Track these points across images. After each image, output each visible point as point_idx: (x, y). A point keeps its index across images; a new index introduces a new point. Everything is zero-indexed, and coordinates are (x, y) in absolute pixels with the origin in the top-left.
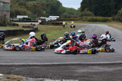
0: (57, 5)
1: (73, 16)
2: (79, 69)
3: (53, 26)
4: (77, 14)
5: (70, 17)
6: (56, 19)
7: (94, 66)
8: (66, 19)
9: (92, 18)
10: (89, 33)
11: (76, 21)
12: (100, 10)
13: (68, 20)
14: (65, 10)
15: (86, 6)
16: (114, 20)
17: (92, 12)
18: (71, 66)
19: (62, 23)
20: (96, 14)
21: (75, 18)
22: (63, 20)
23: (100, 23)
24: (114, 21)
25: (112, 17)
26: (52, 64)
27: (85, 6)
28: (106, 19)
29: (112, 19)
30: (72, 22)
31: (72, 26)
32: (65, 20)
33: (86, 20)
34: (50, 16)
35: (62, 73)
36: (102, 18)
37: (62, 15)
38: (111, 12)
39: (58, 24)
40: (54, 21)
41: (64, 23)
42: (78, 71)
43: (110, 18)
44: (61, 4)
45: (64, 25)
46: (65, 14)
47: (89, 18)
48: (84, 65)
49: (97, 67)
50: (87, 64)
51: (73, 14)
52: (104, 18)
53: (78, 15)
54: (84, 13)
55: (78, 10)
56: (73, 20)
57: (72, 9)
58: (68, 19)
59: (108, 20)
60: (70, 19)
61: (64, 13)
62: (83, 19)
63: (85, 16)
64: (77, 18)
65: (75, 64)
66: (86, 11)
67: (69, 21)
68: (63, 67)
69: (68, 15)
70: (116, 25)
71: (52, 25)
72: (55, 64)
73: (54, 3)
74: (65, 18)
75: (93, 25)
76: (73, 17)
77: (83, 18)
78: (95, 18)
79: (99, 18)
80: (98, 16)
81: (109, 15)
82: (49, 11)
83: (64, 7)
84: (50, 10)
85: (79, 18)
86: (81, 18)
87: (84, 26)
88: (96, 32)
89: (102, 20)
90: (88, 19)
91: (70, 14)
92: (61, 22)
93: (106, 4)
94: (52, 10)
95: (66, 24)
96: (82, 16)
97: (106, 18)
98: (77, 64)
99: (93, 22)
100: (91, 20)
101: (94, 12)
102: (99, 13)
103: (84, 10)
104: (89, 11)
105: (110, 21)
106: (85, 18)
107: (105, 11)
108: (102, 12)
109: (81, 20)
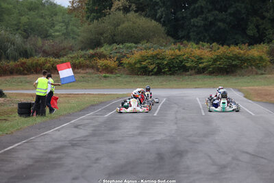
1: (47, 45)
4: (66, 35)
5: (26, 54)
8: (4, 63)
9: (150, 52)
17: (154, 17)
20: (177, 32)
25: (270, 42)
28: (237, 57)
29: (270, 53)
33: (120, 64)
36: (214, 55)
38: (263, 18)
43: (257, 51)
47: (137, 53)
51: (46, 36)
52: (223, 50)
54: (106, 24)
58: (12, 63)
59: (247, 60)
60: (29, 61)
62: (101, 62)
63: (112, 41)
66: (121, 14)
67: (22, 78)
69: (18, 39)
76: (46, 54)
77: (102, 56)
78: (170, 51)
80: (189, 39)
81: (251, 31)
85: (77, 55)
86: (92, 56)
89: (215, 61)
90: (132, 60)
91: (26, 37)
96: (98, 44)
97: (235, 50)
99: (161, 79)
100: (147, 67)
101: (164, 16)
102: (192, 23)
103: (105, 8)
104: (136, 11)
105: (258, 68)
106: (112, 55)
107: (229, 11)
108: (215, 19)
109: (92, 67)
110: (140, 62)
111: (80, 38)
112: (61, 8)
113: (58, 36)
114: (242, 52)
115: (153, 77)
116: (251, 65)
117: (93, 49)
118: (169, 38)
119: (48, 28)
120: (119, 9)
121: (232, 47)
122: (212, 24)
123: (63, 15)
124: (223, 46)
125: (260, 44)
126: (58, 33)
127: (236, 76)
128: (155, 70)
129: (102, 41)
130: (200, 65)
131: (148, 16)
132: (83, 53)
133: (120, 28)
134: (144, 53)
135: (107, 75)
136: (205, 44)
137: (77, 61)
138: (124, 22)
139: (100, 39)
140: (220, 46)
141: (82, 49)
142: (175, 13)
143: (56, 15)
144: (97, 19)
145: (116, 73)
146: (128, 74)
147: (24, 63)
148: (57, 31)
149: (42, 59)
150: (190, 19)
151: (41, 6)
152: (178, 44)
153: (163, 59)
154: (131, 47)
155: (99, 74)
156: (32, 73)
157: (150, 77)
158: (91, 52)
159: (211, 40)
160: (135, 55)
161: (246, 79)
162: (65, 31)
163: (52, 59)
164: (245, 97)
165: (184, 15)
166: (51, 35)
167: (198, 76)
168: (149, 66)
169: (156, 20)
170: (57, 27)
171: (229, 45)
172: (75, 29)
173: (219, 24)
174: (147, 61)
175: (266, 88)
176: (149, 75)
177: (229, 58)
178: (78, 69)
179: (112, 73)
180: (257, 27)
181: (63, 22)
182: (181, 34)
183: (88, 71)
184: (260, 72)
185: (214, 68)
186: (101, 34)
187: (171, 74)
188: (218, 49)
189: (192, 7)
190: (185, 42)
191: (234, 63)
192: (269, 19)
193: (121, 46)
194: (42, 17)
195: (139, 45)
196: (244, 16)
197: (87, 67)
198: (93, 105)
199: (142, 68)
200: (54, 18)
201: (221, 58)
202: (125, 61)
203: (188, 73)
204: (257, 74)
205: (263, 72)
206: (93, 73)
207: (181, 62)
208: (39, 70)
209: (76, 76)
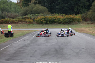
1: (10, 15)
4: (15, 11)
9: (44, 17)
10: (39, 45)
11: (14, 24)
12: (60, 1)
16: (85, 20)
17: (44, 6)
21: (13, 18)
23: (60, 25)
24: (85, 22)
25: (82, 14)
28: (71, 19)
29: (82, 17)
33: (34, 21)
36: (64, 18)
43: (78, 17)
47: (39, 17)
51: (9, 12)
53: (18, 13)
54: (29, 8)
55: (18, 3)
60: (4, 20)
62: (28, 20)
63: (31, 13)
64: (16, 19)
70: (89, 30)
76: (9, 17)
77: (28, 18)
78: (50, 16)
80: (56, 13)
81: (76, 10)
85: (20, 18)
86: (24, 18)
87: (30, 33)
88: (53, 44)
89: (64, 20)
90: (37, 19)
91: (2, 12)
96: (26, 14)
97: (71, 16)
99: (47, 25)
100: (42, 22)
101: (48, 5)
102: (57, 8)
103: (28, 3)
104: (38, 4)
105: (78, 22)
106: (31, 18)
107: (68, 4)
108: (64, 6)
109: (25, 22)
110: (40, 20)
111: (20, 12)
112: (13, 3)
113: (12, 12)
114: (73, 17)
115: (44, 25)
116: (76, 21)
117: (25, 16)
118: (49, 12)
119: (9, 9)
120: (33, 3)
121: (70, 15)
122: (63, 8)
123: (14, 5)
124: (67, 15)
125: (78, 14)
126: (12, 11)
127: (71, 24)
128: (45, 23)
129: (28, 13)
130: (60, 21)
131: (42, 5)
132: (22, 17)
133: (33, 9)
134: (41, 17)
135: (30, 24)
136: (61, 14)
137: (20, 20)
138: (35, 7)
139: (27, 13)
140: (66, 15)
141: (21, 16)
142: (51, 4)
143: (12, 5)
144: (26, 6)
145: (32, 24)
146: (36, 24)
147: (3, 20)
148: (12, 10)
149: (9, 19)
150: (56, 6)
151: (7, 2)
152: (52, 14)
153: (48, 19)
154: (37, 15)
155: (27, 24)
156: (5, 24)
157: (43, 25)
158: (24, 17)
159: (63, 13)
160: (38, 18)
161: (74, 25)
162: (15, 10)
163: (12, 19)
164: (75, 31)
165: (54, 5)
166: (10, 12)
167: (59, 25)
168: (43, 21)
169: (45, 6)
170: (12, 9)
171: (69, 15)
172: (18, 9)
173: (65, 8)
174: (42, 20)
175: (81, 28)
176: (43, 24)
177: (69, 19)
178: (20, 22)
179: (31, 23)
180: (77, 9)
181: (14, 7)
182: (53, 11)
183: (23, 23)
184: (79, 23)
185: (64, 22)
186: (28, 11)
187: (50, 24)
188: (65, 16)
189: (57, 2)
190: (55, 14)
191: (70, 20)
192: (81, 6)
193: (34, 15)
194: (7, 6)
195: (40, 15)
196: (73, 5)
197: (23, 21)
198: (27, 34)
199: (41, 22)
200: (11, 6)
201: (66, 19)
202: (35, 20)
203: (55, 24)
204: (78, 24)
205: (80, 23)
206: (25, 24)
207: (53, 20)
208: (8, 23)
209: (20, 25)
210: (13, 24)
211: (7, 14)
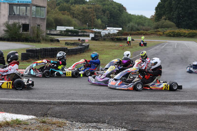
0: (118, 11)
1: (144, 28)
2: (152, 110)
3: (112, 44)
4: (149, 25)
5: (138, 30)
6: (116, 32)
7: (177, 107)
8: (133, 32)
9: (172, 31)
10: (167, 54)
12: (186, 18)
13: (135, 35)
14: (131, 18)
15: (164, 13)
17: (173, 22)
18: (140, 106)
19: (126, 39)
20: (179, 26)
21: (147, 31)
22: (127, 35)
23: (185, 38)
26: (111, 102)
27: (162, 12)
28: (195, 33)
30: (143, 37)
31: (142, 43)
32: (131, 35)
33: (164, 34)
34: (108, 28)
35: (126, 115)
37: (126, 25)
39: (119, 40)
40: (114, 35)
41: (129, 38)
42: (151, 113)
44: (125, 9)
45: (130, 42)
46: (131, 24)
47: (168, 31)
48: (160, 103)
49: (180, 107)
50: (165, 103)
51: (143, 25)
52: (191, 31)
53: (151, 27)
54: (160, 23)
55: (151, 19)
56: (144, 35)
57: (141, 17)
58: (135, 32)
60: (139, 32)
61: (129, 23)
62: (158, 33)
63: (162, 27)
64: (149, 32)
65: (146, 102)
66: (164, 20)
67: (137, 36)
68: (128, 107)
69: (136, 26)
71: (110, 41)
72: (115, 102)
73: (114, 8)
74: (131, 31)
75: (175, 42)
76: (144, 30)
77: (159, 31)
78: (177, 31)
79: (184, 31)
80: (182, 28)
82: (107, 20)
83: (130, 14)
84: (108, 18)
85: (152, 31)
86: (156, 31)
87: (160, 44)
88: (179, 53)
89: (189, 34)
90: (167, 33)
91: (138, 25)
92: (125, 37)
93: (195, 10)
94: (111, 18)
95: (133, 40)
96: (158, 28)
97: (194, 31)
98: (149, 102)
99: (174, 38)
100: (171, 35)
101: (176, 21)
102: (183, 24)
103: (160, 19)
104: (168, 20)
106: (161, 31)
107: (193, 21)
108: (189, 23)
110: (169, 33)
111: (153, 26)
112: (147, 18)
113: (146, 26)
117: (156, 29)
118: (177, 27)
119: (144, 23)
128: (173, 36)
130: (185, 35)
131: (171, 21)
133: (164, 24)
134: (170, 31)
135: (160, 36)
136: (186, 29)
141: (153, 29)
142: (178, 21)
143: (146, 20)
144: (158, 21)
145: (162, 36)
146: (165, 36)
149: (143, 32)
150: (182, 22)
152: (179, 29)
153: (175, 33)
154: (167, 29)
155: (158, 36)
157: (171, 38)
159: (188, 28)
163: (145, 32)
174: (171, 33)
177: (193, 33)
178: (152, 34)
183: (155, 35)
185: (188, 36)
186: (159, 26)
187: (177, 37)
189: (183, 19)
191: (194, 35)
193: (164, 29)
194: (142, 20)
195: (169, 29)
199: (169, 35)
201: (191, 33)
203: (182, 37)
207: (180, 34)
208: (141, 34)
209: (152, 36)
210: (146, 36)
211: (141, 27)
